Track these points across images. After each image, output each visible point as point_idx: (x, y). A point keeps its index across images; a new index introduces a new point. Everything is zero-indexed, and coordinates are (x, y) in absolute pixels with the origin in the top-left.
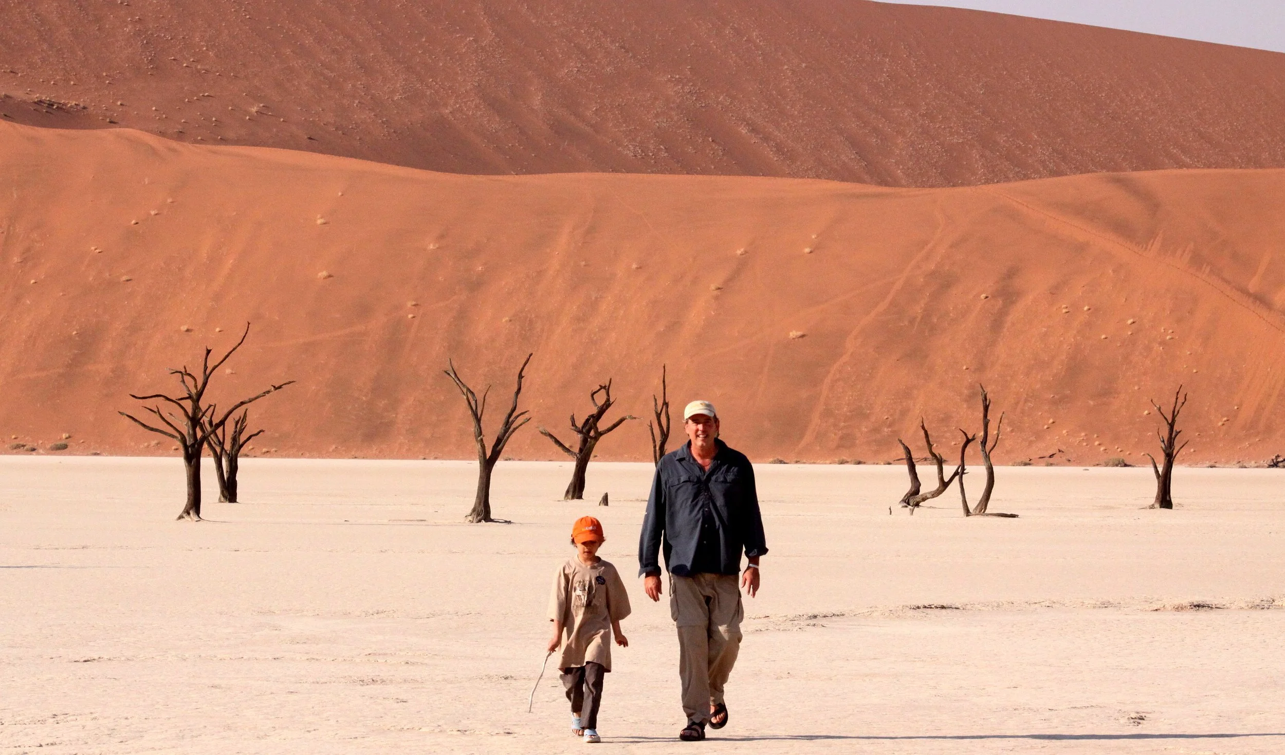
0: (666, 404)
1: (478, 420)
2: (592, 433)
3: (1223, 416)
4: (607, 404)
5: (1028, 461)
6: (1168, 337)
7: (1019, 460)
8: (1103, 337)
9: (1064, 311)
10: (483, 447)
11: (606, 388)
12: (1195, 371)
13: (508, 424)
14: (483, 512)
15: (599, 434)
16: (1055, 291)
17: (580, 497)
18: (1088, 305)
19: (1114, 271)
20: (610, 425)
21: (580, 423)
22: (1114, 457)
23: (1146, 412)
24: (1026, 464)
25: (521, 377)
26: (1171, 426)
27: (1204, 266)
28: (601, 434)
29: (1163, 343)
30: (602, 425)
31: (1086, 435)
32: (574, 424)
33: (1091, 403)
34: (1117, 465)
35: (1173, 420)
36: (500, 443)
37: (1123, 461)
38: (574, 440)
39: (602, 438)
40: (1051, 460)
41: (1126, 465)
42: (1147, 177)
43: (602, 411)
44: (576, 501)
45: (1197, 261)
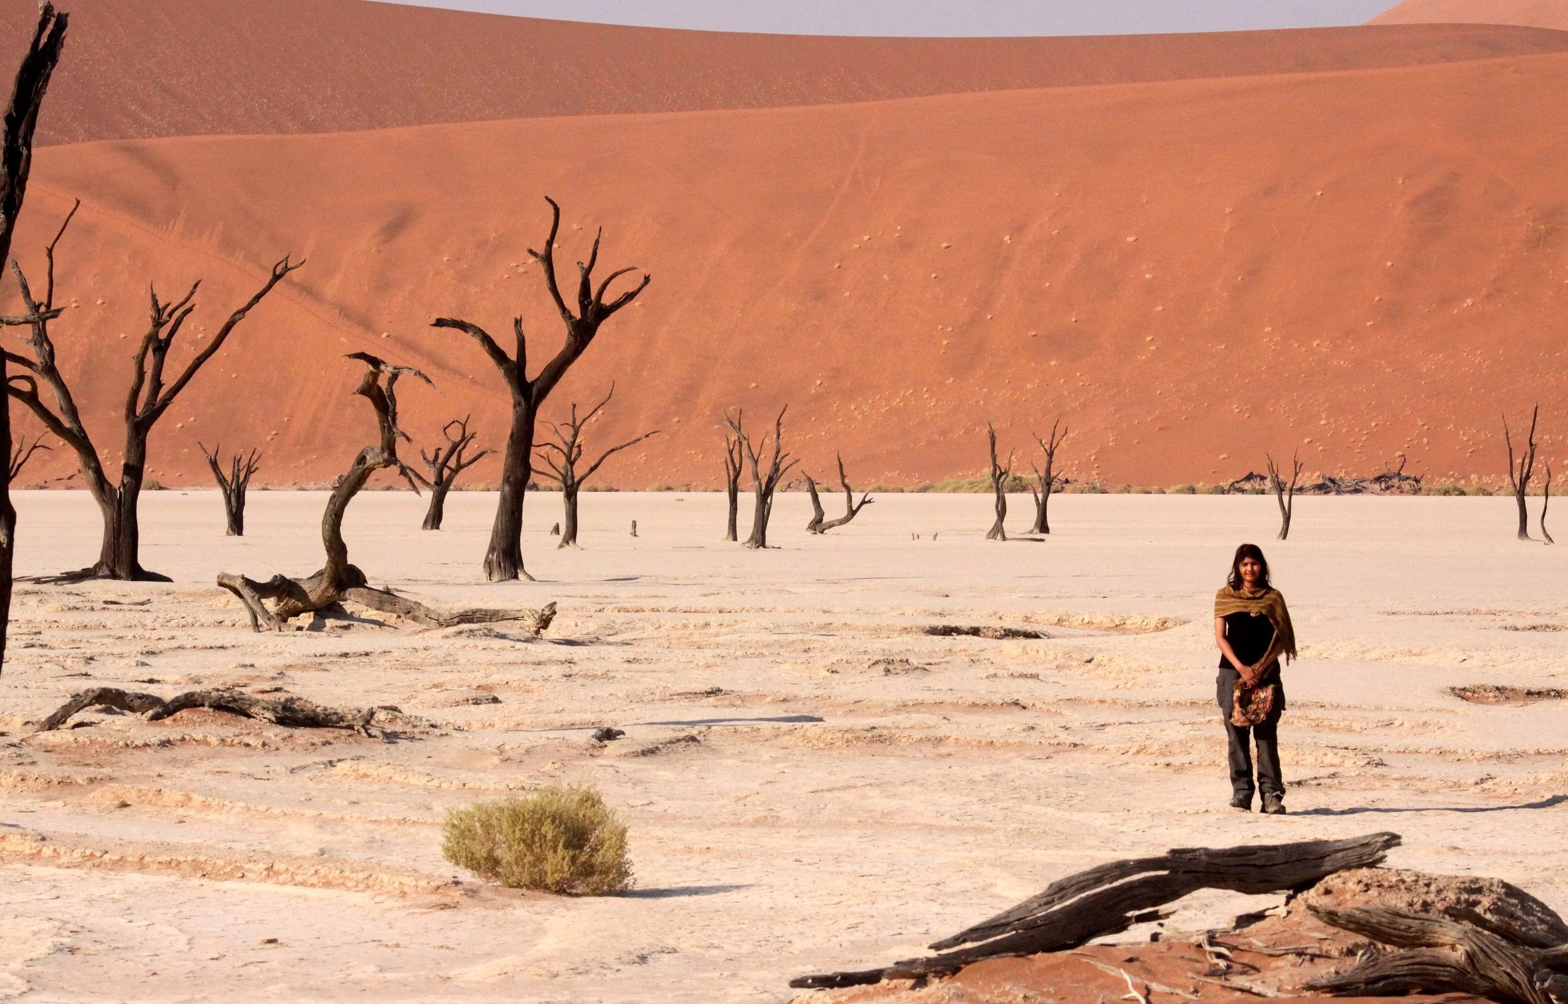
3: (271, 429)
5: (42, 483)
6: (199, 336)
7: (34, 483)
8: (122, 336)
9: (74, 305)
11: (461, 423)
12: (234, 376)
16: (61, 282)
17: (438, 528)
18: (103, 297)
19: (129, 257)
23: (179, 425)
24: (42, 488)
27: (238, 250)
28: (460, 467)
29: (194, 343)
31: (109, 453)
33: (113, 414)
34: (151, 489)
36: (771, 480)
37: (157, 483)
39: (462, 471)
40: (71, 483)
41: (161, 488)
42: (166, 146)
44: (435, 531)
45: (228, 244)
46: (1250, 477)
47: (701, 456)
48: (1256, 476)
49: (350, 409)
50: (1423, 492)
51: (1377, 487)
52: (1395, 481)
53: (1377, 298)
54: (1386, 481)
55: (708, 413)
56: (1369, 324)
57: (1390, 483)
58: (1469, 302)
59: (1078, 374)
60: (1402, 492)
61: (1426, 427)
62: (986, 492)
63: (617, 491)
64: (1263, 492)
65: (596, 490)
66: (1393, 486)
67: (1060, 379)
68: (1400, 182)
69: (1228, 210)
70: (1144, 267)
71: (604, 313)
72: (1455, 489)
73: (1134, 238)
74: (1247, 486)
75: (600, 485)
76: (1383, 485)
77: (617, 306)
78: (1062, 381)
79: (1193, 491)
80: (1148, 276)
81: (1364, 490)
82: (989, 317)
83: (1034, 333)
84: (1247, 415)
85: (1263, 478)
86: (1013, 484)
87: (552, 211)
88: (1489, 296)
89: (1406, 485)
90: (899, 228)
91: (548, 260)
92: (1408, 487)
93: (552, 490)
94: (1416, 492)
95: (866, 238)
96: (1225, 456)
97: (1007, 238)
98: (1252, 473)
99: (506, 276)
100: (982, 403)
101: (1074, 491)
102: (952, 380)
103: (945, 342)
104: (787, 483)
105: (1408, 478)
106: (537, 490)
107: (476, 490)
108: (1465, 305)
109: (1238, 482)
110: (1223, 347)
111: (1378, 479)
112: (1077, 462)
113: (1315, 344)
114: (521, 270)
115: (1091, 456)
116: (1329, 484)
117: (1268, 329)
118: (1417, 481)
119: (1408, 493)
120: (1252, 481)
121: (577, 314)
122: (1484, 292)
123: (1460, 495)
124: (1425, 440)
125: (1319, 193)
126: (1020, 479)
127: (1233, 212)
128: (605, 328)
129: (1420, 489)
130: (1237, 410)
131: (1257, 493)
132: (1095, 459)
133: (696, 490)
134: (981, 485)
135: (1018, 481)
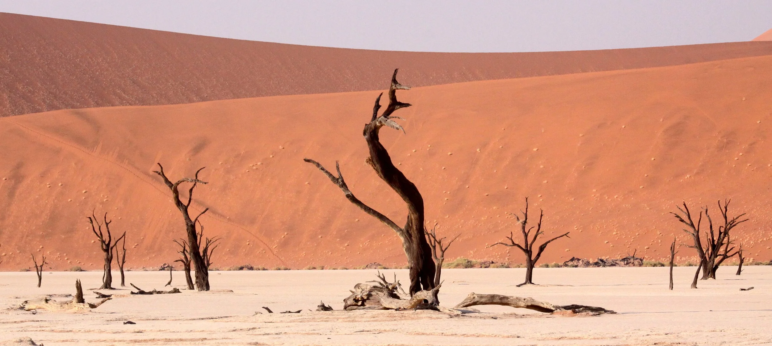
3: (135, 243)
5: (28, 269)
6: (105, 200)
7: (23, 269)
8: (70, 200)
9: (48, 186)
12: (119, 218)
16: (43, 176)
18: (61, 182)
19: (75, 164)
22: (75, 266)
23: (93, 241)
24: (28, 271)
27: (125, 160)
29: (102, 203)
31: (60, 254)
33: (63, 236)
34: (77, 271)
37: (80, 268)
41: (81, 271)
42: (94, 111)
45: (121, 157)
46: (572, 260)
47: (330, 253)
48: (576, 259)
49: (171, 233)
50: (644, 265)
51: (622, 263)
52: (632, 260)
53: (646, 175)
54: (627, 261)
55: (335, 233)
56: (641, 187)
57: (629, 261)
58: (688, 176)
59: (506, 213)
60: (634, 265)
61: (661, 235)
62: (454, 268)
63: (290, 269)
64: (576, 266)
65: (279, 269)
66: (630, 263)
67: (497, 215)
68: (661, 120)
69: (581, 135)
70: (540, 162)
72: (659, 263)
73: (537, 149)
74: (570, 263)
75: (283, 267)
76: (625, 262)
78: (498, 216)
79: (547, 266)
80: (542, 167)
81: (616, 265)
82: (467, 187)
83: (487, 194)
84: (581, 231)
85: (579, 260)
86: (467, 264)
88: (697, 173)
89: (636, 262)
90: (429, 146)
92: (637, 263)
93: (259, 270)
94: (641, 265)
95: (414, 151)
96: (568, 250)
97: (478, 150)
98: (574, 258)
99: (247, 171)
100: (461, 227)
101: (494, 267)
102: (448, 216)
103: (446, 199)
104: (366, 265)
105: (637, 259)
106: (253, 270)
107: (225, 270)
108: (686, 178)
109: (567, 262)
110: (573, 199)
111: (624, 260)
112: (500, 254)
113: (615, 197)
114: (254, 168)
115: (507, 250)
116: (601, 262)
117: (594, 190)
118: (641, 260)
119: (637, 266)
120: (573, 262)
122: (695, 171)
123: (661, 266)
124: (660, 241)
125: (623, 127)
126: (470, 262)
127: (583, 136)
129: (643, 264)
130: (576, 228)
131: (573, 267)
132: (509, 252)
133: (326, 269)
134: (452, 265)
135: (469, 263)
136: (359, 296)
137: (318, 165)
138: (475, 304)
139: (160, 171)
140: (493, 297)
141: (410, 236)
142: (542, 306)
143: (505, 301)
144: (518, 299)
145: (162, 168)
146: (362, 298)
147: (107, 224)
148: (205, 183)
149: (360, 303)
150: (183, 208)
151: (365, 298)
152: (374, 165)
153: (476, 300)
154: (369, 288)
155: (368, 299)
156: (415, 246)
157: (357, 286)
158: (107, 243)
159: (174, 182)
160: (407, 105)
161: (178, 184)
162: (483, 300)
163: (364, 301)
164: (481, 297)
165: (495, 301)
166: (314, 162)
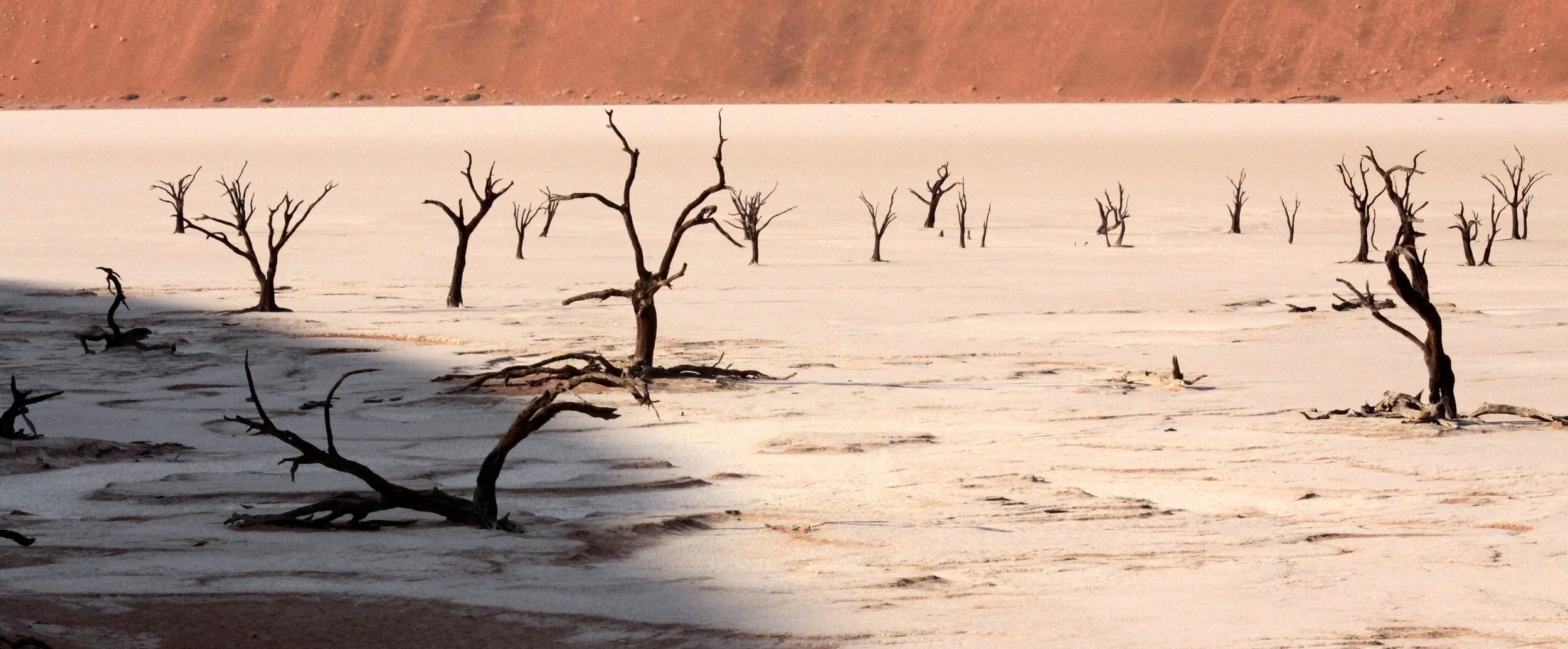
0: (964, 196)
1: (874, 218)
2: (938, 192)
4: (947, 175)
5: (1416, 98)
7: (1406, 98)
10: (876, 229)
11: (945, 167)
13: (887, 219)
14: (877, 257)
15: (942, 193)
17: (932, 226)
20: (948, 187)
21: (932, 186)
22: (1500, 94)
23: (1532, 50)
24: (1415, 101)
25: (892, 198)
26: (1239, 190)
28: (943, 192)
30: (943, 187)
31: (1473, 72)
32: (929, 187)
33: (1480, 40)
34: (1502, 102)
35: (1240, 187)
37: (1508, 98)
38: (929, 197)
39: (943, 195)
40: (1439, 97)
41: (1511, 102)
43: (943, 179)
44: (930, 229)
71: (495, 196)
77: (500, 194)
87: (468, 157)
91: (469, 176)
121: (483, 197)
128: (495, 203)
136: (1386, 403)
137: (1349, 285)
138: (1486, 413)
139: (1370, 155)
140: (1501, 407)
141: (1430, 350)
142: (1542, 416)
143: (1512, 411)
144: (1524, 409)
145: (1372, 152)
146: (1389, 404)
147: (1363, 173)
148: (1422, 173)
149: (1387, 409)
150: (1397, 201)
151: (1392, 404)
152: (1395, 288)
153: (1486, 410)
154: (1395, 396)
155: (1395, 405)
156: (1434, 359)
157: (1386, 393)
158: (1362, 199)
159: (1386, 170)
160: (1423, 235)
161: (1390, 172)
162: (1493, 410)
163: (1391, 407)
164: (1492, 406)
165: (1503, 411)
166: (1345, 282)
